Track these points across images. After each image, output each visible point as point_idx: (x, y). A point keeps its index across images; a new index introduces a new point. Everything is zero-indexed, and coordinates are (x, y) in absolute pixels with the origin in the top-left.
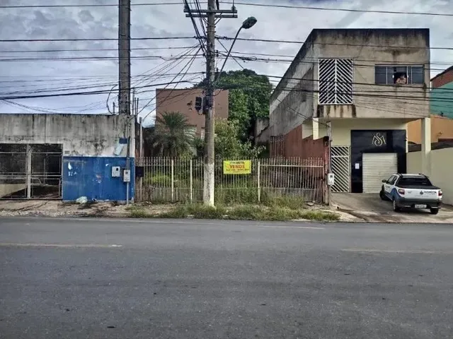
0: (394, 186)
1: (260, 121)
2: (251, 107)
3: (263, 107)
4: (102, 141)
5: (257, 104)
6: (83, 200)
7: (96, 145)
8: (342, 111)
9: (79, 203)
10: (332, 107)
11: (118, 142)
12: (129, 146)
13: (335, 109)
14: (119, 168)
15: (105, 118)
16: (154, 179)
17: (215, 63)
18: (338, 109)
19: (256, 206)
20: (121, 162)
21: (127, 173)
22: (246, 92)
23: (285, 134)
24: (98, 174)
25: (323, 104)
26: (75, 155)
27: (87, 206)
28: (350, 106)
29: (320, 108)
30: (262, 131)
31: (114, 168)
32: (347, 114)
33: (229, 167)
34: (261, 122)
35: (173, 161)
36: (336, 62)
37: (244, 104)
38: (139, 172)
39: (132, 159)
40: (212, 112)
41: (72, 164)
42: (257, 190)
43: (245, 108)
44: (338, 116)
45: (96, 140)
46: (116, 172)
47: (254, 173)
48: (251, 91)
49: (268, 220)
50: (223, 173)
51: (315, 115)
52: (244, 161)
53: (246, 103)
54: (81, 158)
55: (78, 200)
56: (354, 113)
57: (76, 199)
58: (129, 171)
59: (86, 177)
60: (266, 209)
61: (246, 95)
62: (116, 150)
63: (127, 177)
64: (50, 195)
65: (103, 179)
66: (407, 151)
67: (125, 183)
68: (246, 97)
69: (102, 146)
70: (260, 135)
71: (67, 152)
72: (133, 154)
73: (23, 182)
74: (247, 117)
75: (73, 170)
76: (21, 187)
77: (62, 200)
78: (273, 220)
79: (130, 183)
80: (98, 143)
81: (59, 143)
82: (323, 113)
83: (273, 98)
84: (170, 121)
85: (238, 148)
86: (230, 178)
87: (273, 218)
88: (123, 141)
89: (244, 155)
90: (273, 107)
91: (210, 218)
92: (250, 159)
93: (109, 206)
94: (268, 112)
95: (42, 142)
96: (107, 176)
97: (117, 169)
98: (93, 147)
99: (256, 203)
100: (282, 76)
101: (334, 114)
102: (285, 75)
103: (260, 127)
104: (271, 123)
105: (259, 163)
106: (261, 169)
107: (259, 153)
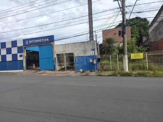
1: (144, 37)
2: (140, 32)
3: (145, 31)
5: (142, 30)
6: (81, 70)
7: (84, 52)
9: (80, 71)
11: (91, 50)
12: (95, 51)
14: (92, 59)
15: (87, 42)
16: (104, 62)
17: (126, 16)
19: (147, 71)
20: (93, 57)
21: (95, 61)
22: (137, 26)
23: (157, 40)
24: (85, 62)
26: (78, 56)
27: (83, 72)
30: (145, 41)
31: (90, 59)
33: (133, 56)
34: (145, 37)
35: (110, 55)
37: (137, 31)
38: (99, 60)
39: (96, 56)
40: (125, 36)
41: (77, 59)
42: (146, 65)
43: (137, 32)
45: (84, 50)
46: (91, 61)
47: (144, 58)
48: (139, 25)
49: (153, 77)
50: (131, 58)
52: (140, 53)
53: (138, 31)
54: (80, 57)
55: (80, 70)
57: (79, 70)
58: (95, 60)
59: (82, 63)
60: (151, 72)
61: (137, 27)
62: (91, 53)
63: (95, 62)
64: (71, 69)
65: (87, 63)
68: (137, 28)
69: (86, 52)
70: (145, 42)
71: (75, 55)
72: (96, 54)
73: (64, 65)
74: (138, 36)
75: (78, 61)
76: (63, 67)
77: (75, 70)
78: (155, 77)
79: (96, 64)
80: (85, 51)
81: (73, 52)
83: (150, 26)
85: (137, 48)
86: (134, 61)
87: (155, 76)
88: (93, 50)
89: (139, 51)
90: (150, 30)
91: (127, 76)
92: (142, 52)
93: (90, 72)
94: (148, 33)
95: (68, 53)
96: (88, 62)
97: (91, 60)
98: (83, 53)
99: (146, 70)
100: (155, 17)
102: (156, 16)
103: (144, 39)
104: (150, 37)
105: (147, 54)
106: (148, 56)
107: (146, 49)
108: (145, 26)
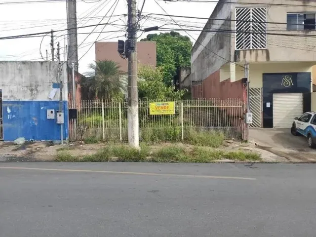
0: (309, 124)
1: (183, 70)
2: (177, 60)
3: (186, 59)
4: (37, 86)
6: (21, 141)
7: (32, 90)
8: (257, 55)
9: (17, 144)
10: (248, 52)
11: (51, 87)
12: (61, 90)
13: (251, 53)
14: (53, 111)
15: (39, 64)
16: (89, 120)
18: (254, 53)
20: (56, 105)
21: (60, 115)
22: (173, 49)
23: (204, 78)
24: (35, 117)
25: (239, 49)
26: (12, 100)
27: (23, 147)
28: (264, 51)
29: (237, 53)
30: (185, 78)
31: (49, 111)
32: (262, 58)
33: (155, 108)
34: (185, 71)
35: (103, 104)
36: (251, 11)
37: (171, 57)
38: (73, 114)
39: (65, 102)
40: (134, 55)
41: (11, 108)
42: (181, 129)
44: (253, 60)
45: (31, 85)
46: (51, 116)
47: (177, 114)
48: (176, 48)
50: (149, 113)
51: (232, 59)
52: (168, 102)
53: (173, 57)
54: (18, 102)
55: (16, 141)
56: (268, 57)
57: (14, 140)
58: (62, 114)
59: (24, 120)
60: (189, 148)
61: (173, 51)
62: (48, 94)
63: (61, 120)
65: (39, 121)
66: (312, 91)
67: (59, 125)
68: (172, 53)
69: (37, 90)
70: (183, 81)
71: (5, 97)
72: (66, 97)
75: (12, 113)
77: (3, 141)
79: (64, 125)
80: (33, 88)
82: (239, 58)
83: (194, 49)
84: (104, 67)
85: (163, 91)
86: (157, 118)
88: (55, 86)
89: (169, 97)
90: (193, 57)
92: (173, 100)
93: (43, 146)
94: (190, 64)
96: (42, 118)
97: (52, 112)
98: (29, 92)
101: (250, 58)
103: (184, 74)
104: (193, 71)
105: (182, 104)
106: (184, 110)
107: (182, 95)
108: (186, 50)
